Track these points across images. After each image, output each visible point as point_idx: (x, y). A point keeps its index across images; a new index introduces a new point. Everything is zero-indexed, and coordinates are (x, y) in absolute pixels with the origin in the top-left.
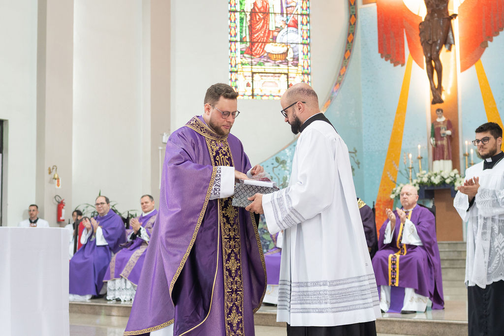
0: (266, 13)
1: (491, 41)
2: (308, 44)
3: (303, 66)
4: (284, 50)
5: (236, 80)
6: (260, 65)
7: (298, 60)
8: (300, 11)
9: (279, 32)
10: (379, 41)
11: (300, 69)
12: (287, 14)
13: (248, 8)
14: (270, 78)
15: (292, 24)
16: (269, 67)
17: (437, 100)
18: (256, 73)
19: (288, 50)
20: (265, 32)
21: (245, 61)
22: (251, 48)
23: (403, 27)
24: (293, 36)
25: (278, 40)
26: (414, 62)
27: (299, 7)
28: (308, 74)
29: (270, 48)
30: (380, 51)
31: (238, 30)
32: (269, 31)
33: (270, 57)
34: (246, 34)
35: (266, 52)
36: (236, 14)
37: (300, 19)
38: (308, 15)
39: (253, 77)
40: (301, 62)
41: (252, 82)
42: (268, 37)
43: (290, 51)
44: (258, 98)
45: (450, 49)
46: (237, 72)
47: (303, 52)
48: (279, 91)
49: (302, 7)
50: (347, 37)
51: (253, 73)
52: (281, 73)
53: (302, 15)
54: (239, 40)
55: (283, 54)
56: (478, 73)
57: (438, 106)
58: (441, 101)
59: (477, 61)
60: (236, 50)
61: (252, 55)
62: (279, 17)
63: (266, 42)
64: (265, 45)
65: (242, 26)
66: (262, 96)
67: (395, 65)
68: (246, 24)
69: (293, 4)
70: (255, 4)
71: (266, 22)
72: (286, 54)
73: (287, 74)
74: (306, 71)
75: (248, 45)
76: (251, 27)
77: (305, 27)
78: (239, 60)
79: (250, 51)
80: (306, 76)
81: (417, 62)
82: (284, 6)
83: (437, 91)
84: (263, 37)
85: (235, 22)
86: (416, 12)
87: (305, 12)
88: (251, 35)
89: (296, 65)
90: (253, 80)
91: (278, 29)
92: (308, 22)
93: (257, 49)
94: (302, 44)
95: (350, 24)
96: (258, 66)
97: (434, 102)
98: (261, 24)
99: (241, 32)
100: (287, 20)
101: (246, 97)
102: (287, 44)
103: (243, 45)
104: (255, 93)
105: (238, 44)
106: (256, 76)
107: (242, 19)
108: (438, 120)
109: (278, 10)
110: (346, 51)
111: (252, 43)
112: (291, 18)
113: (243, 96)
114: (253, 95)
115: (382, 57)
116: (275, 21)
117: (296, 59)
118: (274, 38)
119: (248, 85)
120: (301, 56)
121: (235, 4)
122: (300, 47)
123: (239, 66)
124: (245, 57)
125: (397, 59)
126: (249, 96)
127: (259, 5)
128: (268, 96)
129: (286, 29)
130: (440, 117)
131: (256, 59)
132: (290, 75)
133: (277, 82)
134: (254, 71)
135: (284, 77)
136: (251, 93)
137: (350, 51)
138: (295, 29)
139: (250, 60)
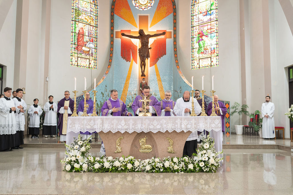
0: (83, 35)
1: (160, 58)
2: (96, 49)
3: (94, 57)
4: (88, 50)
5: (72, 59)
6: (80, 54)
7: (93, 54)
8: (94, 36)
9: (87, 43)
10: (121, 52)
11: (93, 57)
12: (90, 37)
13: (77, 32)
14: (84, 60)
15: (91, 40)
16: (83, 55)
17: (143, 75)
18: (79, 57)
19: (90, 50)
20: (82, 42)
21: (75, 52)
22: (77, 47)
23: (130, 48)
24: (92, 45)
25: (87, 46)
26: (134, 62)
27: (94, 34)
28: (96, 60)
29: (84, 48)
30: (121, 56)
31: (73, 39)
32: (84, 42)
33: (84, 52)
34: (76, 41)
35: (82, 50)
36: (73, 33)
37: (94, 39)
38: (97, 38)
39: (78, 58)
40: (94, 55)
41: (78, 60)
42: (83, 44)
43: (91, 50)
44: (79, 66)
45: (148, 59)
46: (72, 56)
47: (94, 51)
48: (86, 65)
49: (95, 35)
50: (110, 48)
51: (78, 57)
52: (87, 59)
53: (95, 38)
54: (73, 43)
55: (88, 51)
56: (155, 68)
57: (143, 77)
58: (145, 76)
59: (155, 64)
60: (72, 47)
61: (78, 50)
62: (87, 37)
63: (83, 46)
64: (82, 47)
65: (75, 38)
66: (80, 66)
67: (127, 61)
68: (76, 38)
69: (92, 33)
70: (79, 30)
71: (83, 39)
72: (89, 51)
73: (89, 59)
74: (95, 59)
75: (77, 46)
76: (78, 39)
77: (95, 43)
78: (73, 51)
79: (77, 48)
80: (95, 61)
81: (135, 61)
82: (89, 33)
83: (143, 72)
84: (82, 44)
85: (72, 36)
86: (135, 45)
87: (96, 37)
88: (78, 42)
89: (92, 56)
90: (78, 59)
91: (87, 42)
92: (97, 41)
93: (80, 48)
94: (94, 48)
95: (111, 44)
96: (80, 55)
97: (142, 76)
98: (81, 39)
99: (74, 41)
100: (90, 39)
101: (75, 66)
102: (90, 48)
103: (75, 46)
104: (78, 65)
105: (73, 45)
106: (79, 58)
107: (75, 35)
108: (143, 82)
109: (87, 35)
110: (110, 54)
111: (78, 46)
112: (91, 39)
113: (74, 65)
114: (77, 66)
115: (122, 58)
116: (86, 39)
117: (92, 54)
118: (86, 45)
119: (76, 61)
120: (94, 53)
121: (73, 29)
122: (94, 49)
123: (73, 53)
124: (75, 51)
125: (128, 59)
126: (76, 66)
127: (81, 31)
128: (83, 66)
129: (89, 42)
130: (144, 81)
131: (79, 52)
132: (90, 60)
133: (86, 61)
134: (78, 56)
135: (88, 60)
136: (77, 65)
137: (112, 54)
138: (92, 43)
139: (77, 52)
